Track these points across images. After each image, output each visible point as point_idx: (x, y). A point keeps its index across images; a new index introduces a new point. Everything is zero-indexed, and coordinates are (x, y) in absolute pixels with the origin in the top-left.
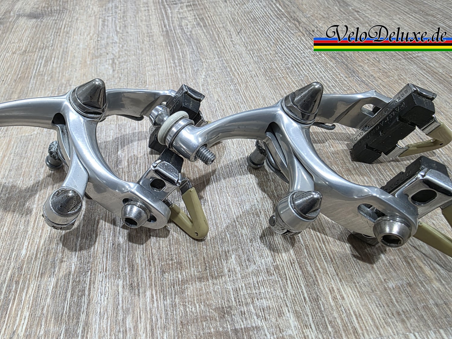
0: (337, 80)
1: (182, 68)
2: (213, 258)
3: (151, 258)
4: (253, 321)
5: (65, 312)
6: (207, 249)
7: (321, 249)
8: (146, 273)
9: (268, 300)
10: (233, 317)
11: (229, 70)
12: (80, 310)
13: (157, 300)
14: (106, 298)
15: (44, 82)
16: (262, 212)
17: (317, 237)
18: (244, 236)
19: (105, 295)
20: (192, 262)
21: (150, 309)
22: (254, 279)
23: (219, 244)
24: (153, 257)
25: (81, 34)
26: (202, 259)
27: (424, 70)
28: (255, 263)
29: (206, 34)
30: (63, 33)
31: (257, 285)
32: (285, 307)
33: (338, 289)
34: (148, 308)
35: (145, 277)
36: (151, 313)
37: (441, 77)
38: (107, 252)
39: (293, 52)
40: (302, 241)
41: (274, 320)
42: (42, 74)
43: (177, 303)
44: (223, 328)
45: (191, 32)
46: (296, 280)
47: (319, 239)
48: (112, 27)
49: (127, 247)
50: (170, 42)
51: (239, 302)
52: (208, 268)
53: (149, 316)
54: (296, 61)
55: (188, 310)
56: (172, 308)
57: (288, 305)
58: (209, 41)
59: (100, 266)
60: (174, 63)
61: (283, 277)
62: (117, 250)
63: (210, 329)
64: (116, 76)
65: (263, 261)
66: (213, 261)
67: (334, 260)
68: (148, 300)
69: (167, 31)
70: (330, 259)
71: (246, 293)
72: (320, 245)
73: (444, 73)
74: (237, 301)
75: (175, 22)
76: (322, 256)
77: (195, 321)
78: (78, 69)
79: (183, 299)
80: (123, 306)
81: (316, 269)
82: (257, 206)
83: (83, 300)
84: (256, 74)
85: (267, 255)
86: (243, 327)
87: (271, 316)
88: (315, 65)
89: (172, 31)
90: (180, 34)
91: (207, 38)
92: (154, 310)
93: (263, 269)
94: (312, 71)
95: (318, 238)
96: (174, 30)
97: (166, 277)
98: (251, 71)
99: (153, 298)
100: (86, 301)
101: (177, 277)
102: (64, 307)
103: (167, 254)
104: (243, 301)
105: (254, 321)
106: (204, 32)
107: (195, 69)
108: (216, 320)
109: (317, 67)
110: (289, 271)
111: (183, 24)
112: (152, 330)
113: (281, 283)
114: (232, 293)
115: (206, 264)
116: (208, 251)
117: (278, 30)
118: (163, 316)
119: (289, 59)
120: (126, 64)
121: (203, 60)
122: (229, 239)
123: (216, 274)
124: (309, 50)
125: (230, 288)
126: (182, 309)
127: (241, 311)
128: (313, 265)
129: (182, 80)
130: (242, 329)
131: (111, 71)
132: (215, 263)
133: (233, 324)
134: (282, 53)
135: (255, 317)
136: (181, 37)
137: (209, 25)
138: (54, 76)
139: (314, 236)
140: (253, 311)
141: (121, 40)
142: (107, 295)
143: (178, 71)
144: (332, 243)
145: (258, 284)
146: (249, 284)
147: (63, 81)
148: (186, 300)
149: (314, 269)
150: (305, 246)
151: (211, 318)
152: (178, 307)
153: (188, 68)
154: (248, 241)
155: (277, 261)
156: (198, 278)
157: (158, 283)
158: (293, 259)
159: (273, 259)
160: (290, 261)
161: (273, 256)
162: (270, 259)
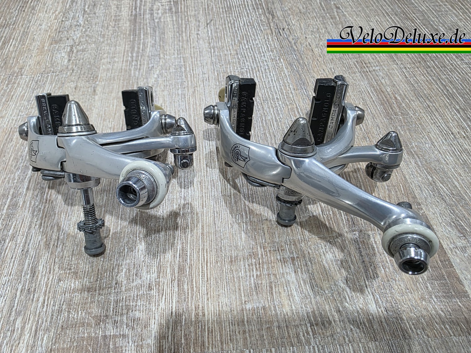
0: (284, 92)
1: (137, 63)
2: (106, 271)
3: (52, 266)
4: (122, 329)
6: (103, 261)
8: (44, 280)
9: (140, 312)
10: (107, 325)
11: (183, 69)
13: (47, 305)
14: (4, 300)
18: (140, 251)
19: (4, 297)
20: (86, 273)
21: (39, 313)
22: (135, 293)
23: (116, 257)
24: (54, 265)
25: (46, 11)
26: (97, 270)
27: (374, 87)
28: (141, 278)
29: (175, 23)
30: (29, 7)
31: (136, 298)
32: (153, 319)
33: (203, 307)
34: (38, 312)
35: (42, 284)
36: (39, 316)
37: (386, 97)
38: (15, 258)
39: (254, 54)
40: (188, 260)
41: (139, 330)
43: (64, 309)
44: (96, 334)
45: (160, 18)
46: (171, 296)
47: (204, 260)
48: (81, 5)
49: (34, 254)
50: (135, 30)
51: (116, 312)
52: (99, 280)
53: (36, 319)
54: (252, 65)
55: (71, 316)
56: (57, 314)
57: (156, 317)
58: (174, 32)
59: (6, 271)
60: (132, 57)
61: (161, 292)
62: (24, 257)
63: (84, 334)
64: (70, 67)
65: (149, 276)
67: (209, 280)
68: (40, 305)
69: (136, 15)
70: (206, 279)
71: (124, 305)
72: (203, 265)
73: (390, 93)
74: (115, 311)
75: (148, 4)
76: (200, 276)
77: (74, 326)
79: (69, 305)
80: (17, 308)
81: (191, 288)
84: (209, 77)
85: (153, 271)
86: (112, 334)
87: (138, 327)
88: (270, 72)
89: (141, 15)
90: (148, 21)
91: (174, 28)
92: (42, 314)
93: (147, 284)
94: (264, 79)
96: (143, 15)
98: (205, 74)
99: (44, 303)
101: (70, 285)
103: (67, 263)
104: (120, 311)
105: (123, 330)
106: (173, 21)
107: (150, 66)
108: (91, 326)
109: (270, 75)
110: (168, 287)
111: (155, 7)
112: (36, 331)
113: (157, 297)
114: (112, 304)
115: (98, 275)
116: (104, 264)
117: (249, 24)
118: (49, 320)
119: (247, 61)
120: (84, 53)
121: (162, 56)
122: (126, 253)
123: (104, 285)
124: (271, 53)
125: (113, 299)
126: (66, 315)
127: (115, 320)
128: (190, 284)
129: (134, 78)
130: (110, 335)
131: (66, 61)
132: (107, 275)
133: (104, 332)
134: (243, 54)
135: (125, 326)
136: (148, 24)
137: (181, 12)
139: (200, 256)
140: (125, 321)
141: (86, 22)
142: (5, 298)
143: (133, 67)
145: (137, 297)
146: (130, 296)
148: (72, 307)
149: (189, 288)
150: (190, 265)
151: (89, 325)
152: (63, 313)
153: (144, 64)
154: (142, 256)
155: (161, 277)
156: (87, 288)
157: (52, 290)
158: (175, 277)
159: (158, 275)
160: (172, 278)
161: (159, 272)
162: (155, 275)
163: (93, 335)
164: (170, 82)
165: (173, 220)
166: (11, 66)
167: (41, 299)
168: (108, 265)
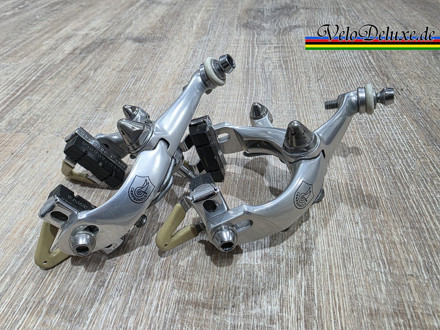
2: (222, 290)
3: (167, 272)
5: (84, 295)
6: (219, 279)
7: (334, 315)
8: (159, 284)
11: (296, 114)
12: (96, 298)
13: (160, 311)
14: (119, 294)
15: (129, 98)
16: (285, 260)
17: (334, 302)
18: (259, 278)
19: (119, 291)
20: (201, 287)
21: (152, 317)
22: (255, 322)
23: (232, 278)
24: (169, 271)
25: (171, 61)
26: (212, 287)
28: (261, 307)
30: (158, 58)
34: (151, 316)
35: (157, 287)
36: (151, 320)
40: (316, 300)
42: (129, 91)
43: (177, 319)
45: (271, 72)
50: (247, 79)
52: (214, 297)
53: (149, 323)
56: (170, 323)
59: (123, 266)
62: (141, 256)
65: (269, 307)
66: (221, 293)
68: (153, 308)
69: (248, 69)
72: (335, 310)
75: (259, 61)
76: (333, 322)
78: (159, 91)
79: (183, 317)
80: (130, 306)
82: (281, 253)
83: (101, 290)
85: (275, 303)
89: (253, 69)
90: (259, 73)
92: (155, 319)
93: (268, 315)
96: (255, 69)
97: (175, 293)
99: (158, 308)
100: (103, 292)
101: (185, 296)
102: (85, 291)
103: (182, 273)
106: (283, 75)
110: (293, 325)
111: (266, 64)
115: (214, 292)
116: (219, 282)
121: (274, 101)
122: (243, 276)
123: (220, 305)
125: (229, 322)
126: (179, 327)
132: (223, 294)
136: (260, 76)
138: (138, 94)
139: (331, 299)
142: (121, 292)
144: (349, 313)
146: (249, 324)
147: (144, 99)
148: (186, 320)
150: (318, 306)
152: (176, 324)
154: (261, 284)
155: (284, 312)
156: (202, 304)
157: (166, 296)
158: (301, 315)
159: (280, 309)
160: (298, 316)
161: (282, 306)
162: (277, 308)
164: (284, 123)
166: (140, 98)
167: (155, 303)
168: (224, 284)
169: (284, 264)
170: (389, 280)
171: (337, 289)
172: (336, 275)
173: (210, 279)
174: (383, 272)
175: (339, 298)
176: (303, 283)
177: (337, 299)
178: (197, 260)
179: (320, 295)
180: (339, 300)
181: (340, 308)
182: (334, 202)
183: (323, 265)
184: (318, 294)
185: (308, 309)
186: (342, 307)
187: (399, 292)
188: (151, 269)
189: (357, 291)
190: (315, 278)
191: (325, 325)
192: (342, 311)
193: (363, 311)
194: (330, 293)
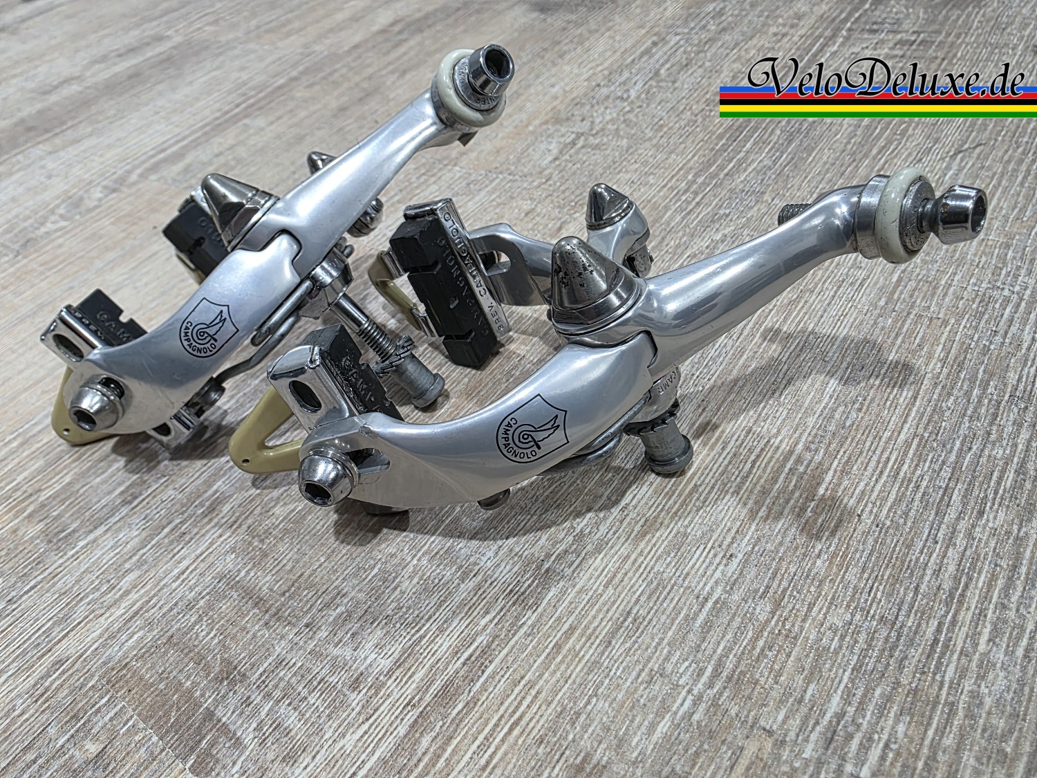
2: (311, 586)
4: (245, 726)
5: (94, 508)
6: (320, 565)
7: (493, 730)
8: (214, 533)
9: (300, 720)
10: (231, 694)
12: (107, 519)
13: (183, 581)
14: (144, 527)
16: (480, 577)
17: (516, 703)
18: (397, 592)
19: (147, 522)
20: (281, 565)
21: (164, 585)
22: (324, 671)
26: (298, 575)
28: (357, 648)
31: (315, 683)
32: (310, 757)
34: (164, 582)
35: (207, 538)
36: (159, 591)
40: (478, 684)
41: (271, 756)
44: (202, 695)
46: (380, 736)
47: (514, 712)
51: (264, 682)
52: (287, 594)
53: (152, 593)
55: (197, 627)
56: (184, 607)
57: (318, 757)
61: (369, 710)
63: (188, 679)
65: (373, 656)
66: (305, 592)
67: (488, 770)
68: (176, 571)
70: (483, 761)
71: (287, 679)
72: (502, 723)
74: (263, 678)
76: (477, 743)
77: (186, 651)
79: (210, 606)
80: (145, 554)
81: (434, 753)
82: (484, 559)
83: (123, 509)
85: (390, 653)
86: (224, 720)
87: (274, 747)
92: (166, 590)
93: (357, 669)
95: (517, 708)
97: (228, 559)
99: (183, 573)
100: (123, 514)
104: (270, 686)
105: (247, 728)
108: (208, 675)
110: (389, 710)
112: (136, 613)
113: (353, 715)
114: (271, 659)
115: (293, 585)
116: (318, 570)
118: (165, 610)
122: (370, 577)
123: (287, 613)
125: (279, 651)
127: (249, 697)
128: (439, 742)
130: (219, 721)
132: (306, 595)
133: (217, 703)
135: (254, 725)
139: (512, 697)
140: (263, 714)
142: (148, 524)
144: (529, 741)
145: (319, 683)
146: (309, 670)
148: (211, 613)
149: (432, 750)
150: (473, 697)
151: (207, 669)
152: (191, 613)
154: (393, 605)
155: (394, 677)
156: (258, 597)
157: (211, 559)
158: (421, 699)
159: (391, 669)
160: (413, 698)
161: (398, 664)
162: (385, 664)
163: (198, 693)
165: (516, 569)
167: (185, 563)
168: (322, 578)
169: (471, 584)
170: (696, 717)
171: (547, 682)
172: (569, 650)
173: (306, 558)
174: (695, 692)
175: (532, 702)
176: (479, 640)
177: (525, 704)
178: (310, 514)
179: (497, 678)
180: (529, 707)
181: (516, 723)
182: (713, 488)
183: (559, 619)
184: (495, 673)
185: (447, 695)
186: (523, 723)
187: (697, 754)
188: (220, 503)
189: (589, 707)
190: (516, 638)
191: (455, 742)
192: (516, 732)
193: (567, 752)
194: (523, 683)
